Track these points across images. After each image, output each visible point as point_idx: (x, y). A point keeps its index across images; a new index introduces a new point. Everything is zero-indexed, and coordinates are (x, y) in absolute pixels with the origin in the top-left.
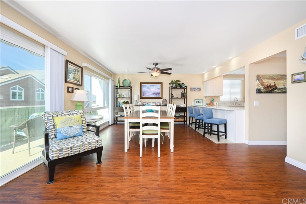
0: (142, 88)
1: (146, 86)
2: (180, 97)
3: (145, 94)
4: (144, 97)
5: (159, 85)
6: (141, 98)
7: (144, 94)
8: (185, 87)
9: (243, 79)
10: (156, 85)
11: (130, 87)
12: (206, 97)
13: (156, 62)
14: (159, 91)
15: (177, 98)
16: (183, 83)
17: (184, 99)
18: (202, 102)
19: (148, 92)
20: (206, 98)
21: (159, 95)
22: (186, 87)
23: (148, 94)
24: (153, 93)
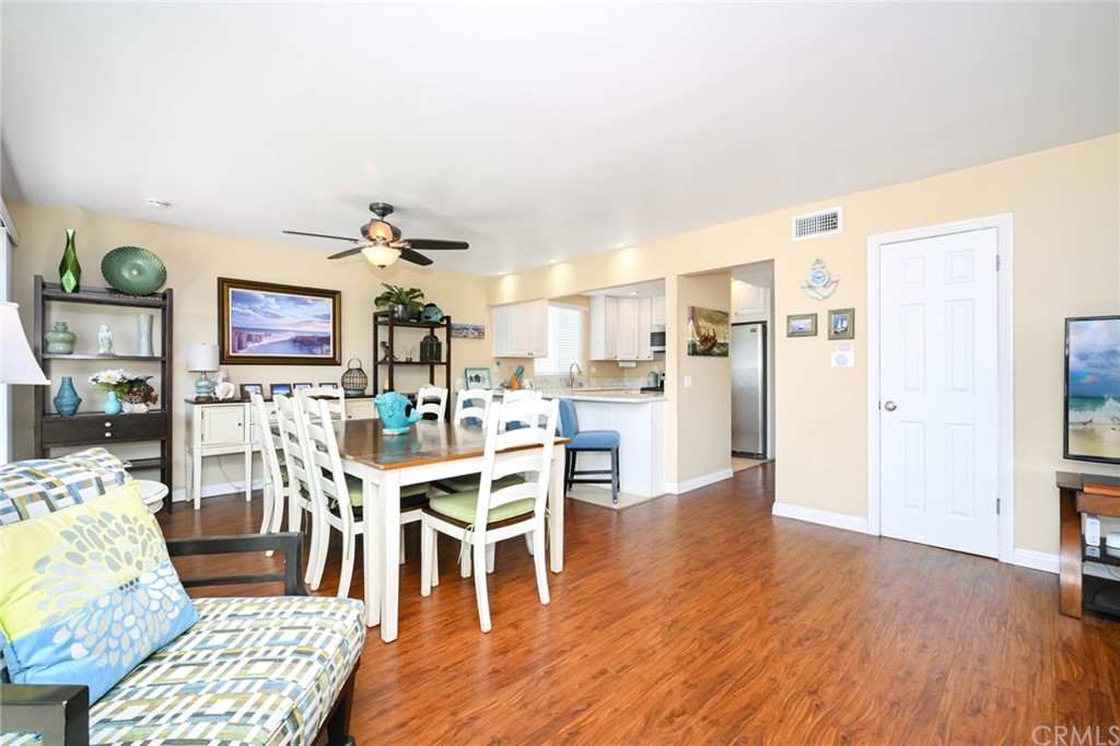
0: (232, 308)
1: (256, 300)
2: (418, 360)
3: (249, 338)
4: (241, 353)
5: (326, 305)
6: (225, 359)
7: (244, 339)
8: (442, 320)
9: (586, 309)
10: (309, 298)
11: (160, 301)
12: (501, 361)
13: (381, 201)
14: (326, 329)
15: (409, 363)
16: (433, 305)
17: (428, 368)
18: (490, 378)
19: (268, 332)
20: (498, 364)
21: (325, 347)
22: (445, 322)
23: (265, 341)
24: (293, 335)
